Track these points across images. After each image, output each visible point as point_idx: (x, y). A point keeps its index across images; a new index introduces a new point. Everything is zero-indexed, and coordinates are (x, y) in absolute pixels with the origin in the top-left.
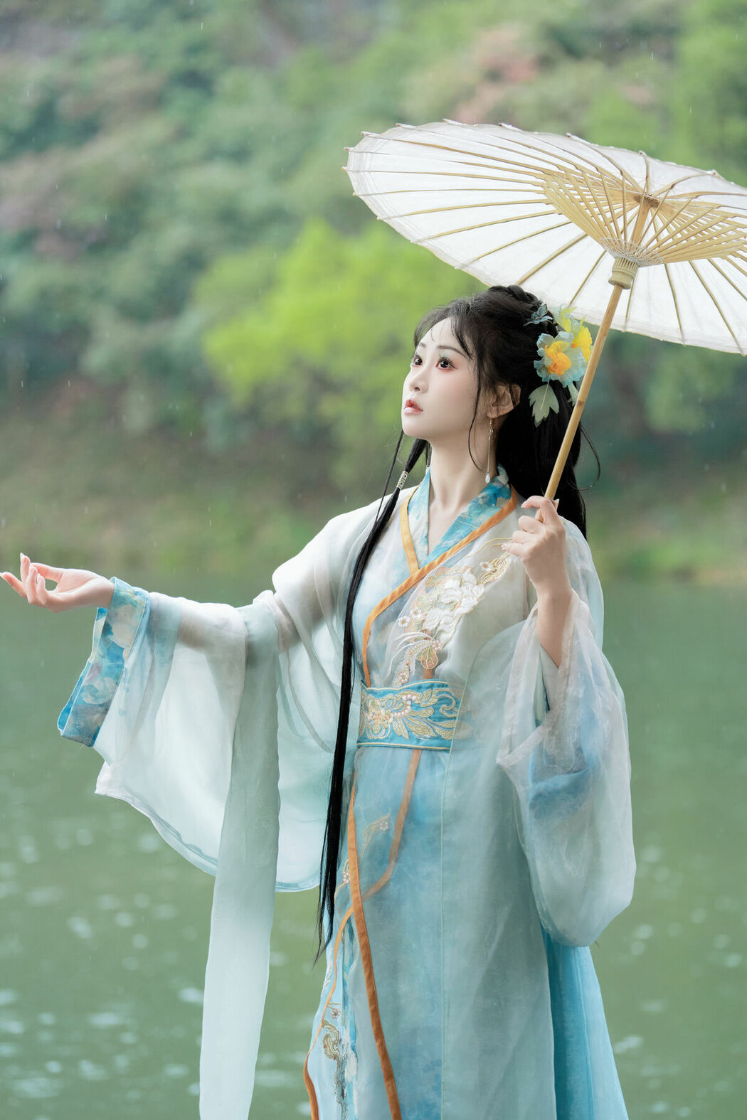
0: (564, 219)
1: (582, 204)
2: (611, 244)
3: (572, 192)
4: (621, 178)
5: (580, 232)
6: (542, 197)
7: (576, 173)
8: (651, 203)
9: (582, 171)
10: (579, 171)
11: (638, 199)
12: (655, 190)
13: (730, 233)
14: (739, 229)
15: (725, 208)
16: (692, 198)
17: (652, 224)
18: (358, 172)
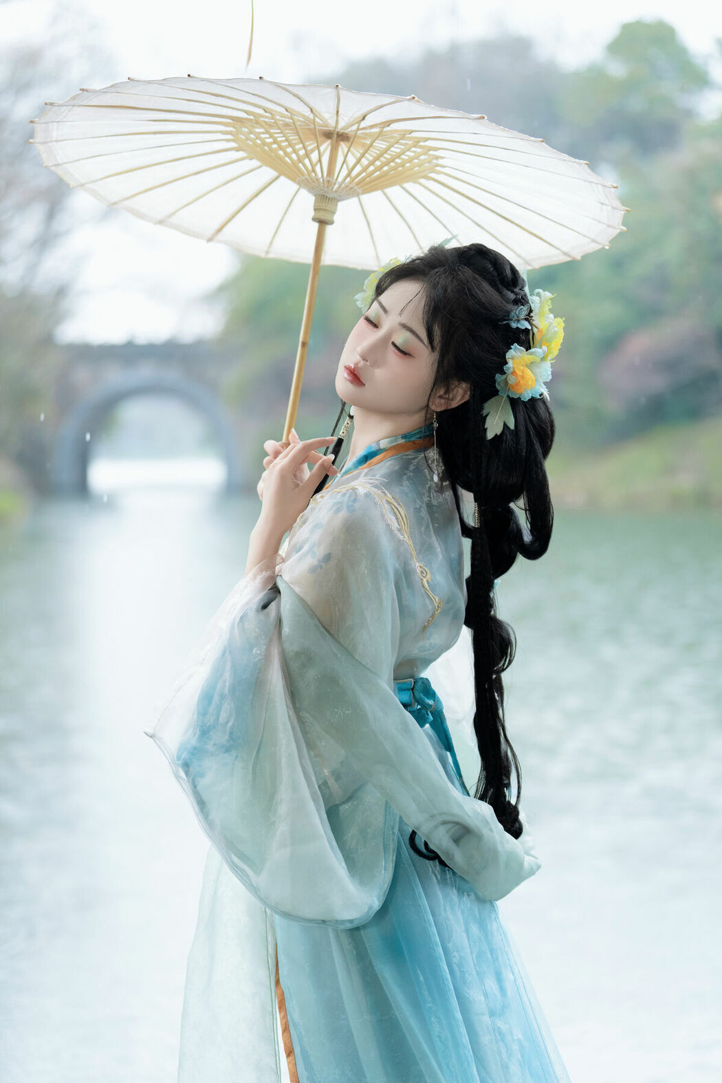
0: (255, 163)
1: (275, 146)
2: (307, 182)
3: (263, 136)
4: (312, 116)
5: (274, 174)
6: (234, 145)
7: (267, 117)
8: (343, 137)
9: (271, 114)
10: (267, 114)
11: (328, 135)
12: (343, 123)
13: (423, 157)
14: (431, 152)
15: (417, 133)
16: (384, 127)
17: (345, 165)
18: (46, 143)
